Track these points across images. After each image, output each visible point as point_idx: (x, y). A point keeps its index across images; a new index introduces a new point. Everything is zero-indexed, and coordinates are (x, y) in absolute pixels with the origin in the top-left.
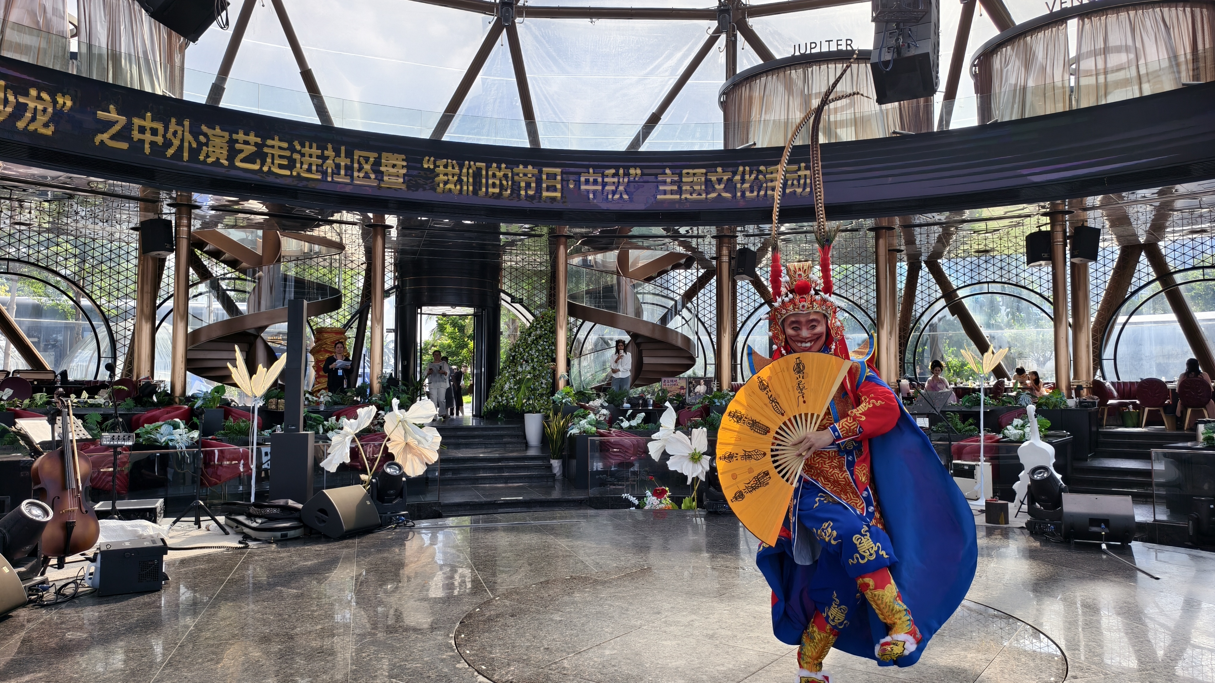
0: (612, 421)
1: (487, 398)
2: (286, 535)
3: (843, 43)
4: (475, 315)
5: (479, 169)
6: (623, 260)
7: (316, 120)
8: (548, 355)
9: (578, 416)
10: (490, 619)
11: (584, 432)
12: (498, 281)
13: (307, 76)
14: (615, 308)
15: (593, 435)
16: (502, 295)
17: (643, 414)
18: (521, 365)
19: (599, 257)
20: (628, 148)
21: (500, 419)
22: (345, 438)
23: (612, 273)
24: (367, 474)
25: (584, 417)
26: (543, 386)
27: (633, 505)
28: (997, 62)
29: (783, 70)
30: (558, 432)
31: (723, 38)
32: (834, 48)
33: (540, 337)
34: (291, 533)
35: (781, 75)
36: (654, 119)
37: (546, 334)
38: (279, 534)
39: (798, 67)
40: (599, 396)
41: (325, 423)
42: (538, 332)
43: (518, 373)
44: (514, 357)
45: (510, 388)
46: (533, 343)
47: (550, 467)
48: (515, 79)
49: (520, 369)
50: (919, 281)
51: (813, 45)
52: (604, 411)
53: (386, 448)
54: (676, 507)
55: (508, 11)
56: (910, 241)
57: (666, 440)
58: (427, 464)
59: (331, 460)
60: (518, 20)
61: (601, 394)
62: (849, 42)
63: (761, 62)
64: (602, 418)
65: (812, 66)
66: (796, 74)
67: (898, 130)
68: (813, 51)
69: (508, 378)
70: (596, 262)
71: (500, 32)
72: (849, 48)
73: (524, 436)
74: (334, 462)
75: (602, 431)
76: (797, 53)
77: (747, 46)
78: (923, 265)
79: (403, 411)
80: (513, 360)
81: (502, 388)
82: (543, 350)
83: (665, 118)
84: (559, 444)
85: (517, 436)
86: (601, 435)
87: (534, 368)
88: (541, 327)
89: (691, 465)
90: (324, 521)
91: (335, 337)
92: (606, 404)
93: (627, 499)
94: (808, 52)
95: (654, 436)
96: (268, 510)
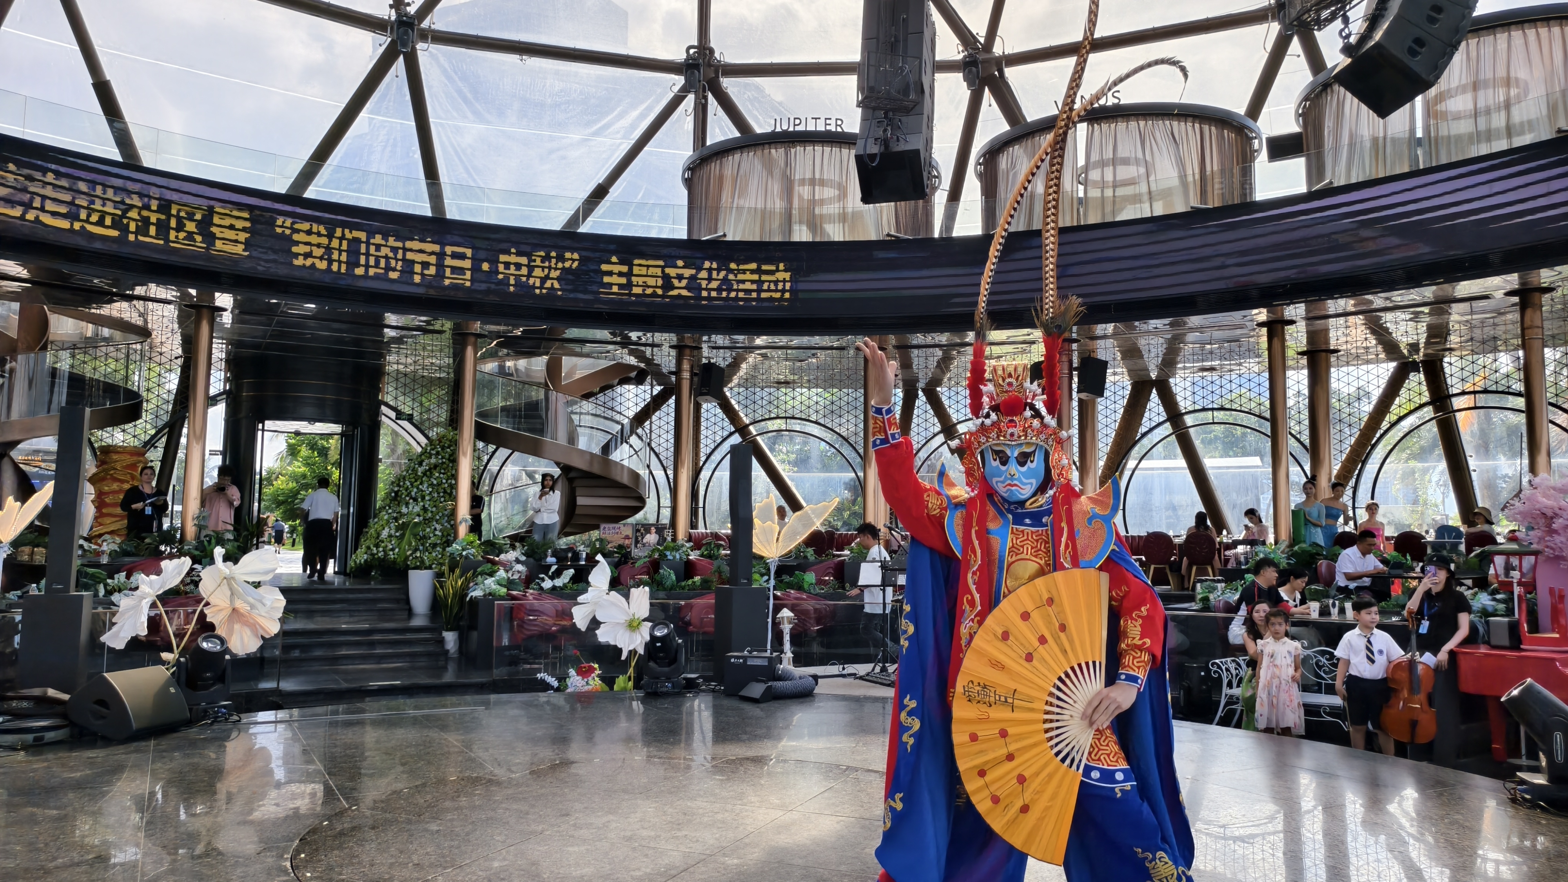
0: (529, 580)
1: (356, 549)
2: (42, 738)
3: (833, 122)
4: (342, 435)
5: (357, 241)
6: (553, 369)
7: (115, 154)
8: (445, 492)
9: (482, 574)
10: (342, 834)
11: (490, 594)
12: (379, 390)
13: (104, 92)
14: (541, 431)
15: (502, 598)
16: (384, 409)
17: (572, 571)
18: (407, 504)
19: (522, 363)
20: (564, 227)
21: (374, 578)
22: (140, 601)
23: (538, 385)
24: (171, 650)
25: (491, 574)
26: (437, 533)
27: (552, 688)
28: (1003, 162)
29: (761, 147)
30: (454, 594)
31: (691, 98)
32: (821, 128)
33: (436, 467)
34: (50, 736)
35: (759, 153)
36: (600, 193)
37: (443, 463)
38: (30, 737)
39: (779, 145)
40: (513, 548)
41: (109, 581)
42: (433, 460)
43: (402, 515)
44: (396, 493)
45: (390, 536)
46: (424, 474)
47: (441, 641)
48: (414, 124)
49: (404, 510)
50: (916, 412)
51: (797, 122)
52: (520, 567)
53: (203, 615)
54: (606, 688)
55: (406, 33)
56: (906, 365)
57: (596, 603)
58: (263, 637)
59: (119, 632)
60: (420, 46)
61: (517, 544)
62: (839, 122)
63: (737, 134)
64: (516, 577)
65: (794, 147)
66: (777, 153)
67: (893, 233)
68: (798, 128)
69: (388, 522)
70: (517, 370)
71: (396, 58)
72: (839, 129)
73: (407, 601)
74: (122, 634)
75: (514, 593)
76: (778, 129)
77: (721, 112)
78: (920, 393)
79: (230, 564)
80: (395, 498)
81: (379, 535)
82: (439, 485)
83: (615, 191)
84: (455, 610)
85: (397, 601)
86: (514, 598)
87: (425, 509)
88: (438, 453)
89: (627, 634)
90: (103, 717)
91: (129, 460)
92: (523, 558)
93: (543, 681)
94: (791, 129)
95: (581, 599)
96: (14, 704)
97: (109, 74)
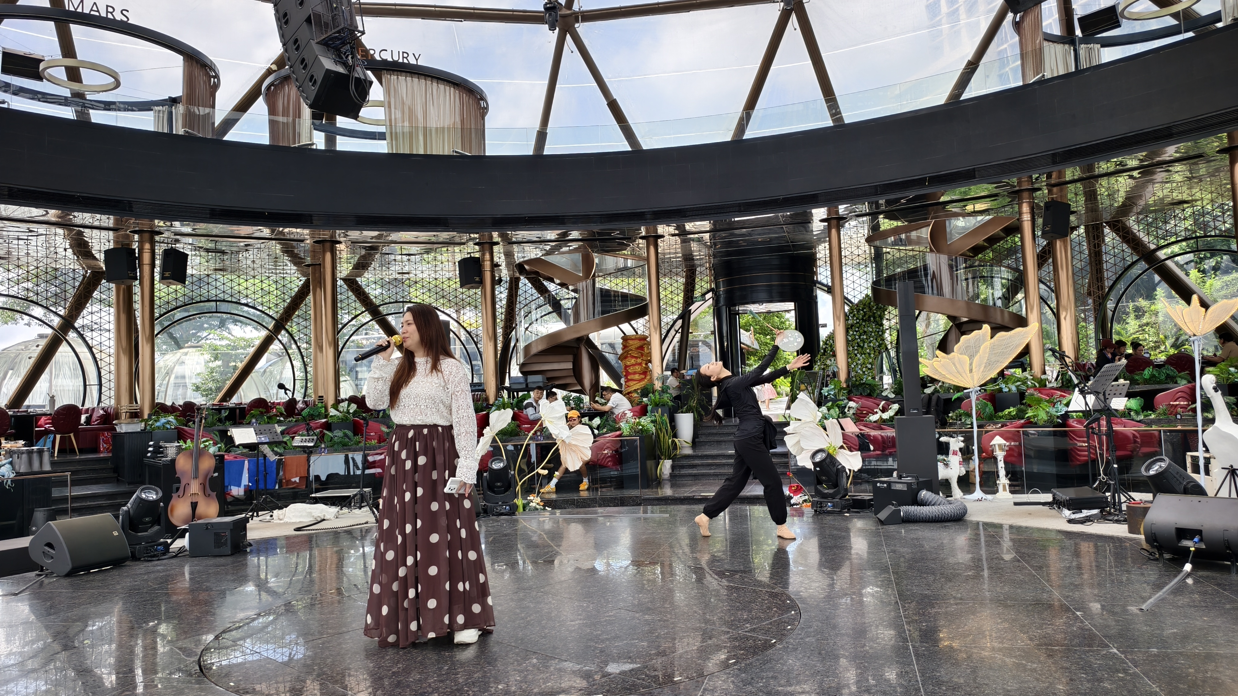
4: (795, 309)
7: (624, 146)
12: (813, 273)
13: (613, 106)
16: (818, 287)
18: (831, 358)
33: (852, 326)
36: (971, 69)
42: (851, 322)
43: (827, 366)
44: (825, 349)
48: (810, 62)
49: (829, 362)
71: (789, 19)
80: (824, 353)
83: (985, 62)
88: (856, 316)
91: (639, 344)
97: (615, 95)
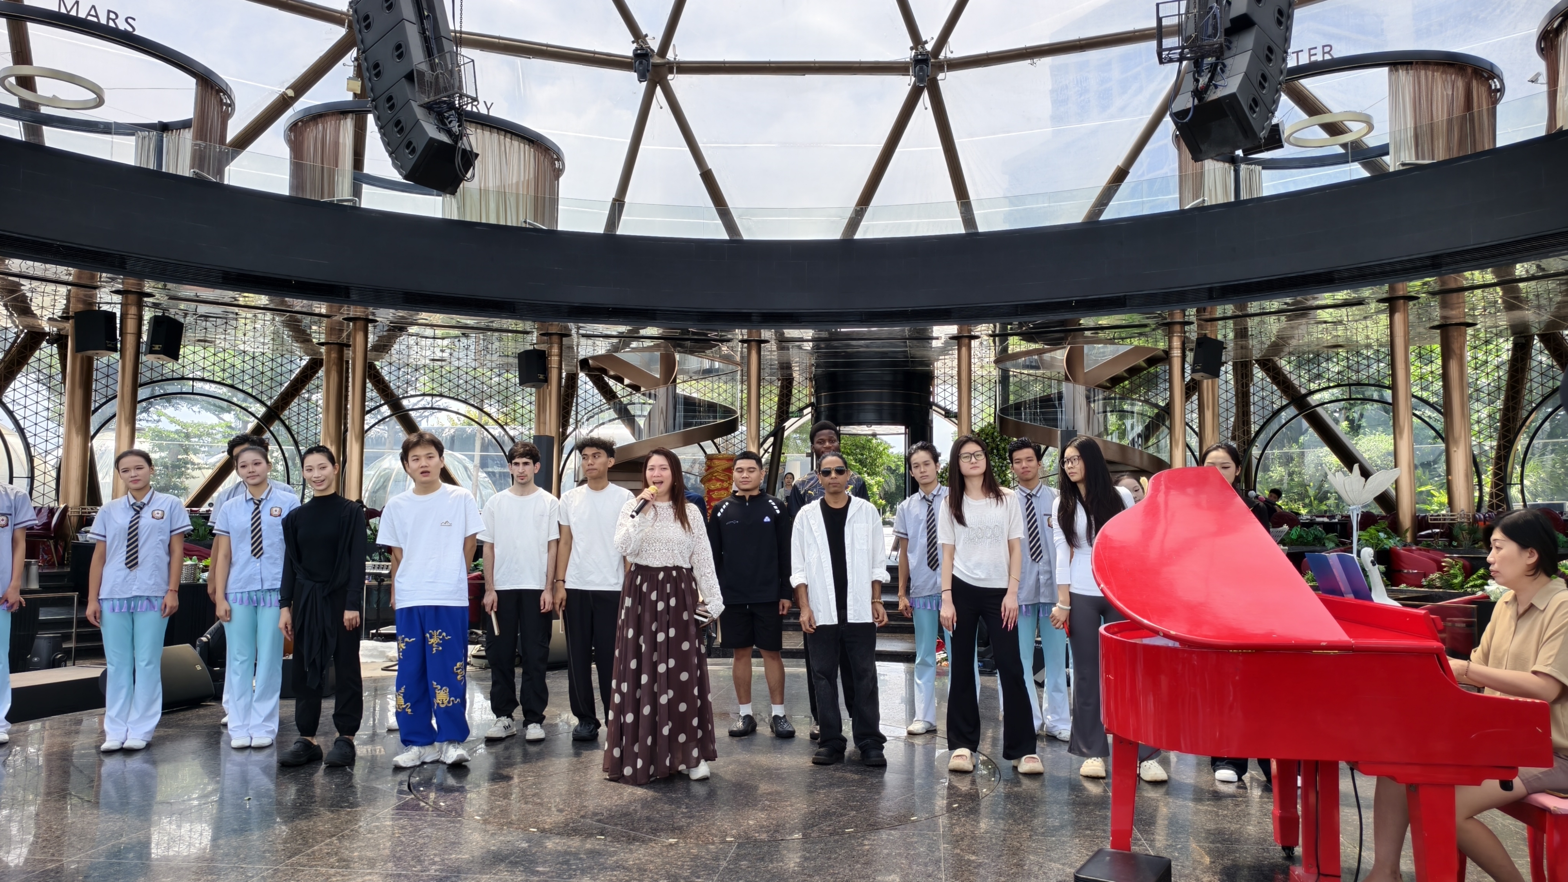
4: (905, 433)
6: (1075, 359)
7: (721, 233)
12: (929, 393)
13: (708, 177)
16: (934, 409)
19: (1054, 356)
20: (1086, 218)
32: (1304, 61)
36: (1120, 175)
48: (941, 148)
55: (922, 69)
60: (940, 77)
62: (1327, 49)
71: (920, 96)
72: (1327, 57)
78: (1536, 341)
83: (1134, 171)
97: (711, 164)
